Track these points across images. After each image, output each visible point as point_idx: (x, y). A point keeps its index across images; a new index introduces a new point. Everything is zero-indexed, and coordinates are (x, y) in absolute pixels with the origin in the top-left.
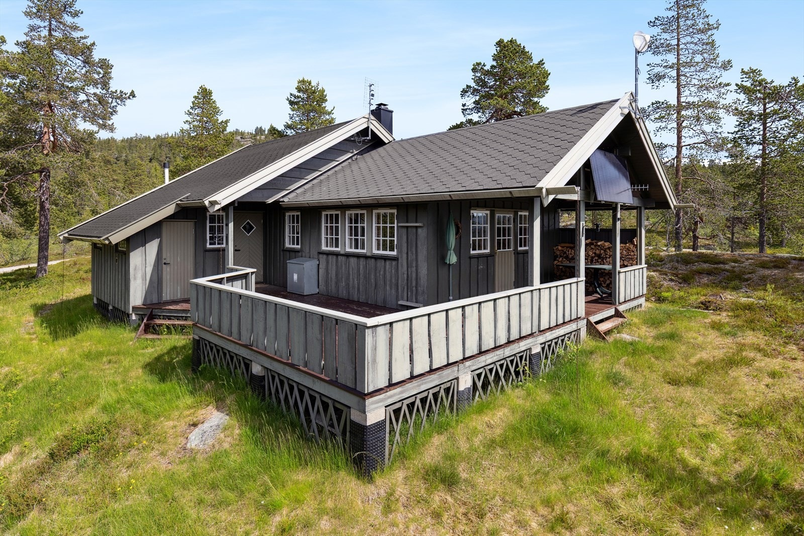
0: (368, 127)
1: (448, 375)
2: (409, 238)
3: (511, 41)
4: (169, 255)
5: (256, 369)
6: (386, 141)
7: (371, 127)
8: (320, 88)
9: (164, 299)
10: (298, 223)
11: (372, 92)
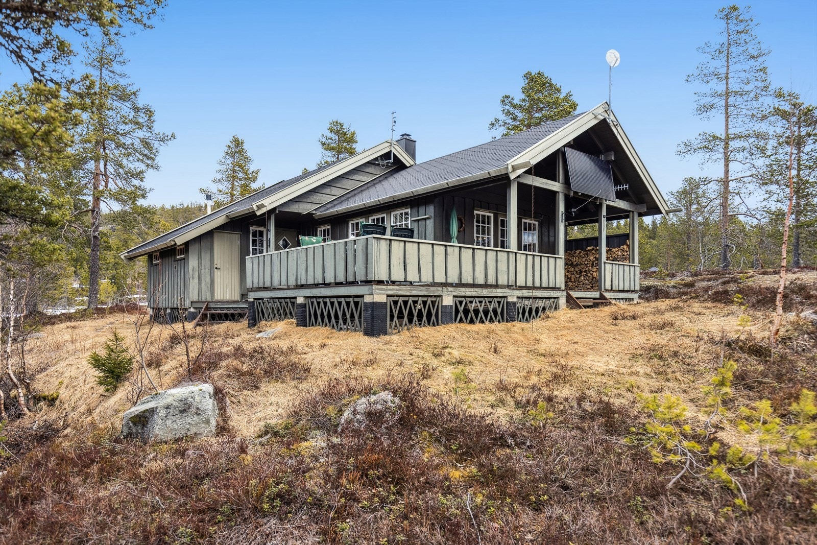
0: (391, 151)
1: (434, 291)
2: (420, 229)
3: (539, 74)
4: (219, 261)
5: (300, 300)
6: (408, 165)
7: (394, 151)
8: (352, 130)
9: (216, 298)
10: (328, 235)
11: (394, 119)
